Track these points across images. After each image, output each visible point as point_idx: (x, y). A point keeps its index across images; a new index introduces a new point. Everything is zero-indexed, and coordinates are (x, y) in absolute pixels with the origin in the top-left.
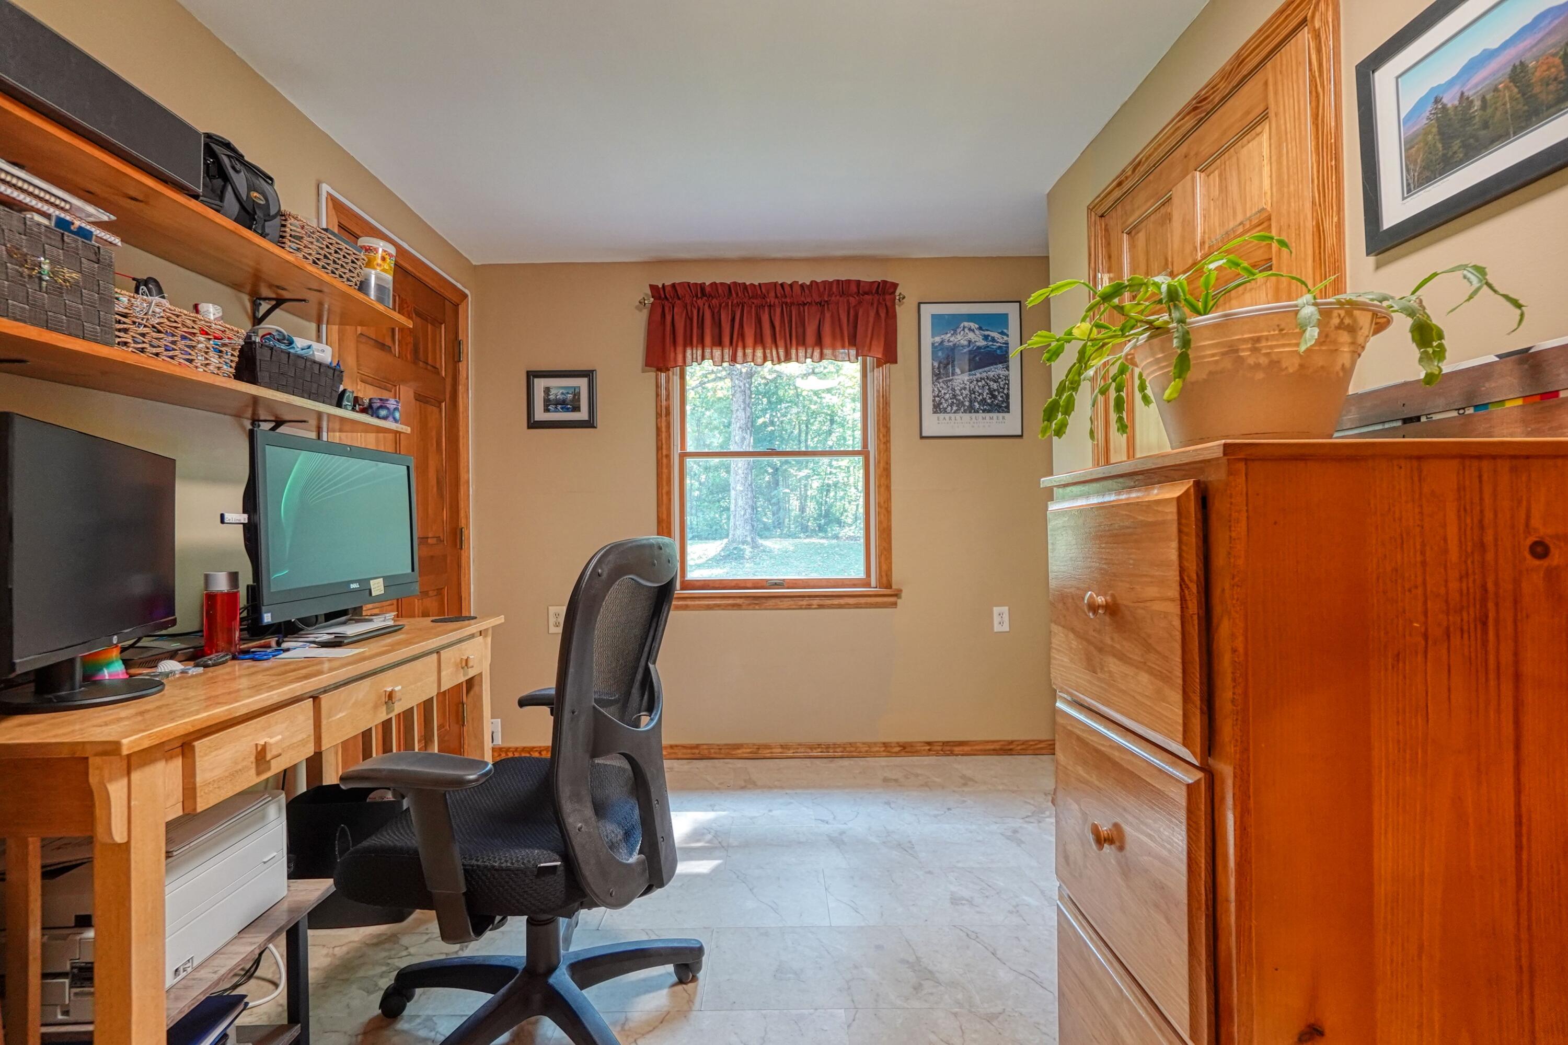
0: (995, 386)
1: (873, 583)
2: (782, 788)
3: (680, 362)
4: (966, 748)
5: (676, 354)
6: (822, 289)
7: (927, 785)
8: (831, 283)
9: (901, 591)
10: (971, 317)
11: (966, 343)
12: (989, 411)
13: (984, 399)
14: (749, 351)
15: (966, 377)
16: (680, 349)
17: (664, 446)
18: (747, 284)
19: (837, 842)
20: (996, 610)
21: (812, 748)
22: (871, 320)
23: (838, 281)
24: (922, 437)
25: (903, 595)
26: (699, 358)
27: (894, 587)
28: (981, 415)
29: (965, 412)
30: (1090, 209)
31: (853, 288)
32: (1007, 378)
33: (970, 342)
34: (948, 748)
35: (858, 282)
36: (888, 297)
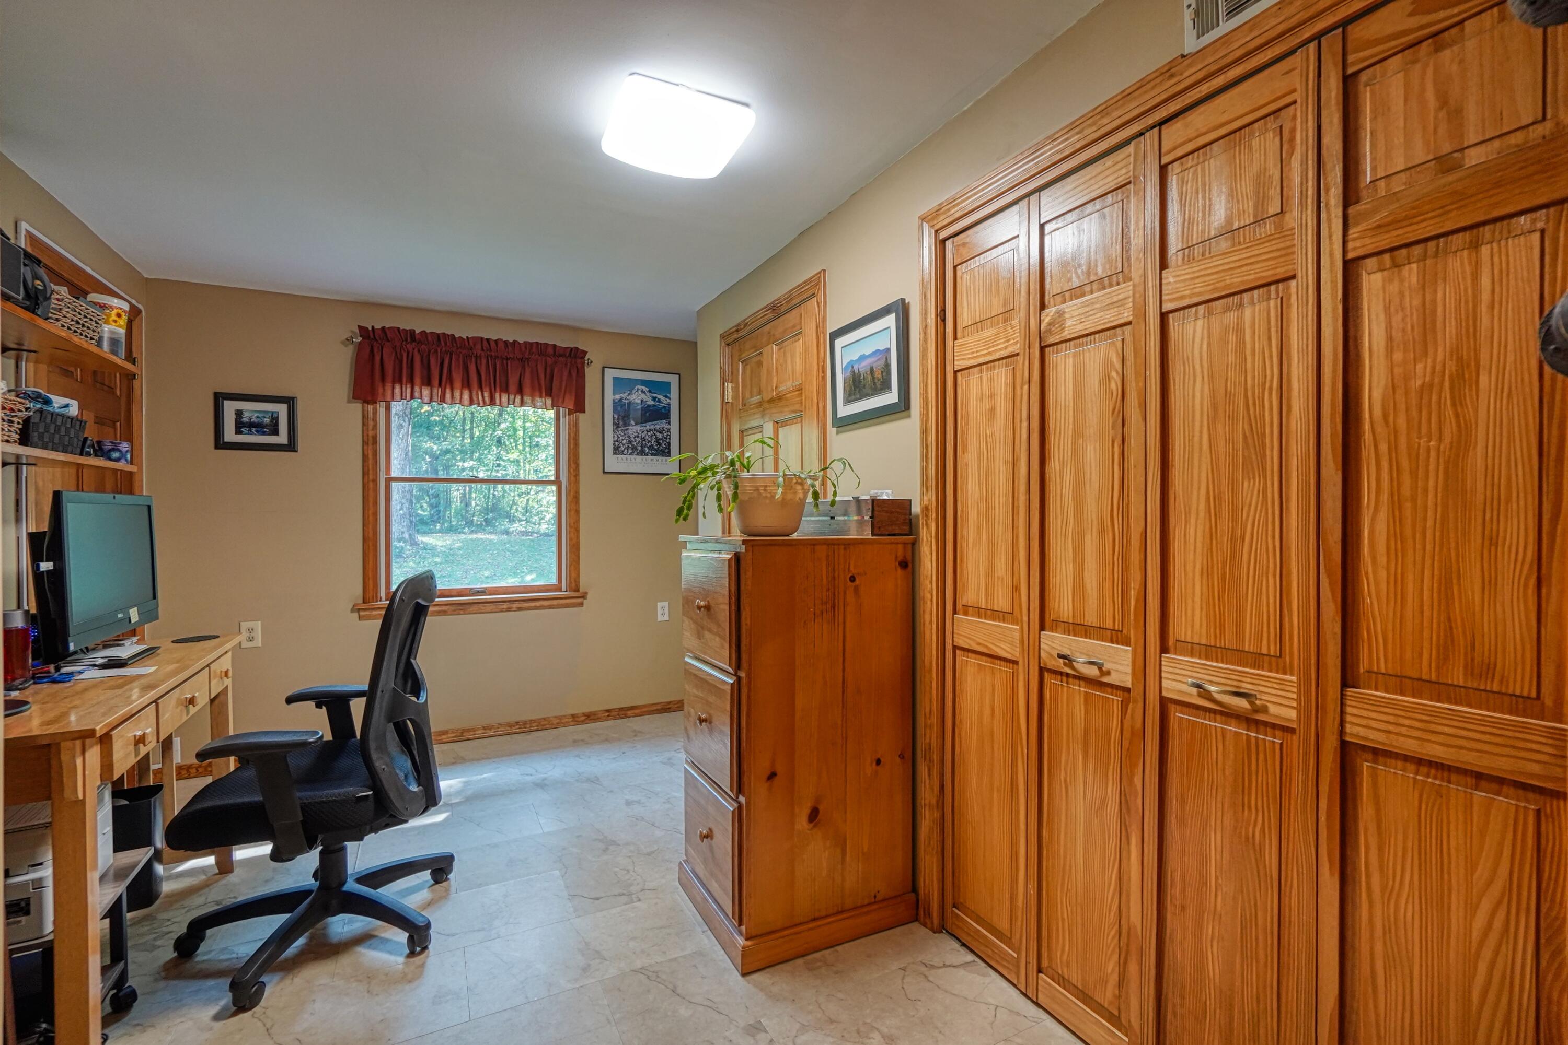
0: (660, 436)
1: (564, 587)
2: (488, 758)
3: (388, 398)
4: (637, 711)
5: (384, 390)
6: (523, 348)
7: (607, 740)
8: (531, 344)
9: (586, 593)
10: (644, 383)
11: (639, 402)
12: (655, 455)
13: (652, 445)
14: (457, 394)
15: (638, 428)
16: (388, 386)
17: (371, 472)
18: (457, 336)
19: (541, 785)
20: (659, 604)
21: (510, 726)
22: (565, 378)
23: (537, 343)
24: (604, 472)
25: (589, 596)
26: (408, 395)
27: (581, 590)
28: (650, 457)
29: (638, 454)
30: (722, 337)
31: (550, 350)
32: (669, 430)
33: (642, 401)
34: (623, 713)
35: (555, 346)
36: (579, 361)
